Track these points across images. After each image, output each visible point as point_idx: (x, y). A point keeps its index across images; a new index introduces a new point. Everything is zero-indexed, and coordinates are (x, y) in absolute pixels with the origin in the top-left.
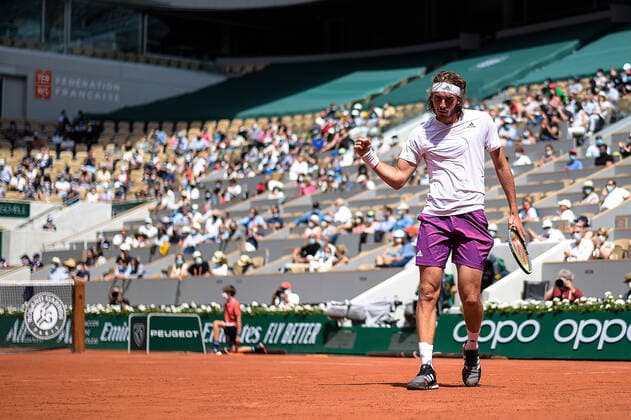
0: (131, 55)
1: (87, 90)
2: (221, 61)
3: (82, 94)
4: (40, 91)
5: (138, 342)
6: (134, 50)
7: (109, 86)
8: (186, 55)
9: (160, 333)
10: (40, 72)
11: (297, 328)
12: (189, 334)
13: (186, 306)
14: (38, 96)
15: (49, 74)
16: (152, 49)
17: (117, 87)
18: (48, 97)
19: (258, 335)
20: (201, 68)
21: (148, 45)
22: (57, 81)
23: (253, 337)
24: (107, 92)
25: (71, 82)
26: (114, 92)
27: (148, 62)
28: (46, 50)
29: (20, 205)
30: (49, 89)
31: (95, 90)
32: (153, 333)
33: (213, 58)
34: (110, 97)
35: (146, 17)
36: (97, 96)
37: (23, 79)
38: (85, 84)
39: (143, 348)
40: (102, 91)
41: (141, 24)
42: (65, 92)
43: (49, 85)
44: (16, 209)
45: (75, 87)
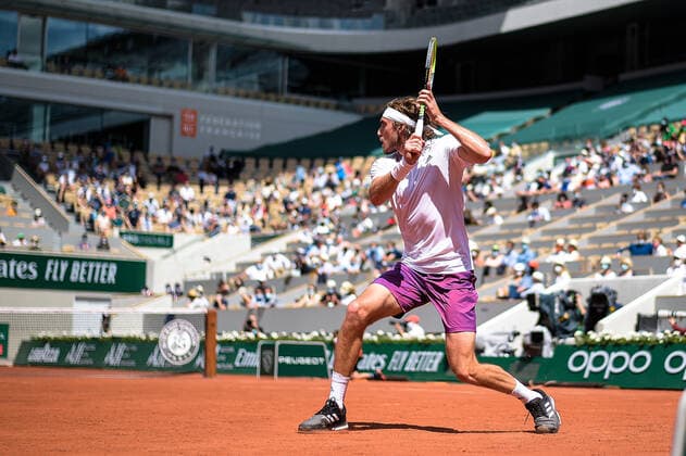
0: (272, 96)
1: (229, 128)
2: (357, 102)
3: (225, 132)
4: (186, 129)
5: (267, 369)
6: (274, 90)
7: (251, 125)
8: (324, 95)
9: (288, 360)
10: (186, 111)
11: (420, 357)
12: (316, 361)
13: (315, 334)
14: (184, 134)
15: (194, 113)
16: (292, 90)
17: (258, 126)
18: (193, 135)
19: (383, 363)
20: (338, 108)
21: (289, 86)
22: (202, 118)
23: (378, 364)
24: (249, 130)
25: (215, 121)
26: (255, 131)
27: (287, 101)
28: (192, 90)
29: (165, 237)
30: (194, 127)
31: (237, 129)
32: (281, 359)
33: (350, 98)
34: (252, 135)
35: (287, 60)
36: (240, 134)
37: (169, 117)
38: (228, 123)
39: (271, 374)
40: (244, 130)
41: (281, 66)
42: (209, 130)
43: (194, 124)
44: (160, 241)
45: (219, 126)
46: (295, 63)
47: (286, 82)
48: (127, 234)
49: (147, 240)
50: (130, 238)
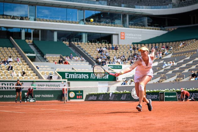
0: (143, 27)
1: (133, 36)
2: (165, 28)
3: (132, 38)
4: (122, 37)
5: (162, 99)
6: (144, 26)
7: (139, 35)
8: (157, 26)
9: (167, 97)
10: (122, 33)
14: (121, 39)
15: (124, 33)
16: (149, 26)
17: (141, 36)
18: (124, 39)
20: (161, 30)
21: (148, 25)
22: (126, 34)
24: (138, 37)
25: (129, 35)
26: (140, 37)
27: (148, 29)
28: (122, 27)
29: (120, 66)
30: (124, 37)
31: (135, 37)
32: (166, 96)
33: (164, 27)
34: (139, 38)
35: (147, 18)
36: (136, 38)
37: (118, 34)
38: (133, 35)
39: (163, 100)
40: (137, 37)
41: (146, 20)
42: (128, 37)
44: (119, 67)
45: (130, 36)
46: (149, 18)
47: (147, 24)
48: (110, 66)
49: (115, 67)
50: (111, 67)
